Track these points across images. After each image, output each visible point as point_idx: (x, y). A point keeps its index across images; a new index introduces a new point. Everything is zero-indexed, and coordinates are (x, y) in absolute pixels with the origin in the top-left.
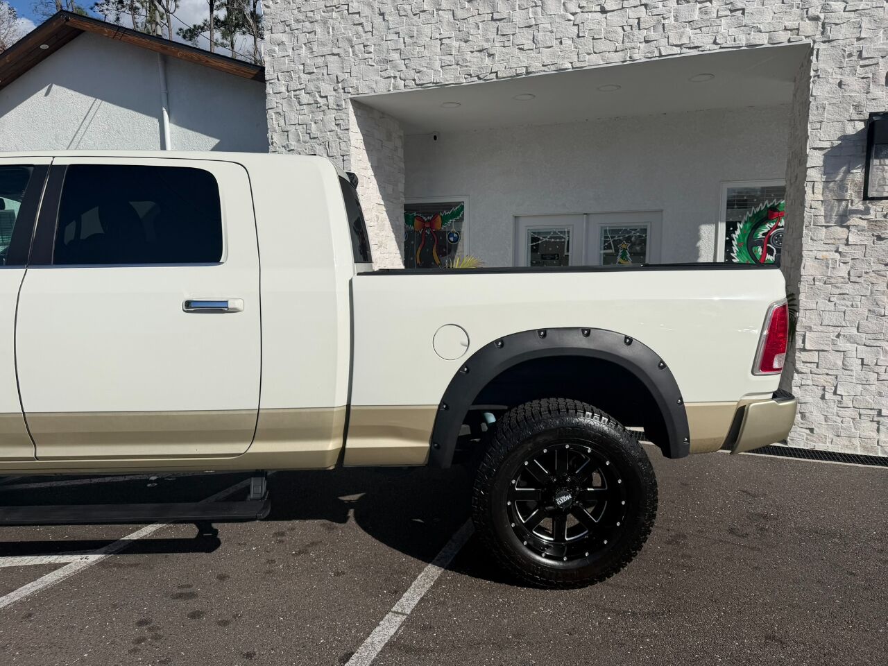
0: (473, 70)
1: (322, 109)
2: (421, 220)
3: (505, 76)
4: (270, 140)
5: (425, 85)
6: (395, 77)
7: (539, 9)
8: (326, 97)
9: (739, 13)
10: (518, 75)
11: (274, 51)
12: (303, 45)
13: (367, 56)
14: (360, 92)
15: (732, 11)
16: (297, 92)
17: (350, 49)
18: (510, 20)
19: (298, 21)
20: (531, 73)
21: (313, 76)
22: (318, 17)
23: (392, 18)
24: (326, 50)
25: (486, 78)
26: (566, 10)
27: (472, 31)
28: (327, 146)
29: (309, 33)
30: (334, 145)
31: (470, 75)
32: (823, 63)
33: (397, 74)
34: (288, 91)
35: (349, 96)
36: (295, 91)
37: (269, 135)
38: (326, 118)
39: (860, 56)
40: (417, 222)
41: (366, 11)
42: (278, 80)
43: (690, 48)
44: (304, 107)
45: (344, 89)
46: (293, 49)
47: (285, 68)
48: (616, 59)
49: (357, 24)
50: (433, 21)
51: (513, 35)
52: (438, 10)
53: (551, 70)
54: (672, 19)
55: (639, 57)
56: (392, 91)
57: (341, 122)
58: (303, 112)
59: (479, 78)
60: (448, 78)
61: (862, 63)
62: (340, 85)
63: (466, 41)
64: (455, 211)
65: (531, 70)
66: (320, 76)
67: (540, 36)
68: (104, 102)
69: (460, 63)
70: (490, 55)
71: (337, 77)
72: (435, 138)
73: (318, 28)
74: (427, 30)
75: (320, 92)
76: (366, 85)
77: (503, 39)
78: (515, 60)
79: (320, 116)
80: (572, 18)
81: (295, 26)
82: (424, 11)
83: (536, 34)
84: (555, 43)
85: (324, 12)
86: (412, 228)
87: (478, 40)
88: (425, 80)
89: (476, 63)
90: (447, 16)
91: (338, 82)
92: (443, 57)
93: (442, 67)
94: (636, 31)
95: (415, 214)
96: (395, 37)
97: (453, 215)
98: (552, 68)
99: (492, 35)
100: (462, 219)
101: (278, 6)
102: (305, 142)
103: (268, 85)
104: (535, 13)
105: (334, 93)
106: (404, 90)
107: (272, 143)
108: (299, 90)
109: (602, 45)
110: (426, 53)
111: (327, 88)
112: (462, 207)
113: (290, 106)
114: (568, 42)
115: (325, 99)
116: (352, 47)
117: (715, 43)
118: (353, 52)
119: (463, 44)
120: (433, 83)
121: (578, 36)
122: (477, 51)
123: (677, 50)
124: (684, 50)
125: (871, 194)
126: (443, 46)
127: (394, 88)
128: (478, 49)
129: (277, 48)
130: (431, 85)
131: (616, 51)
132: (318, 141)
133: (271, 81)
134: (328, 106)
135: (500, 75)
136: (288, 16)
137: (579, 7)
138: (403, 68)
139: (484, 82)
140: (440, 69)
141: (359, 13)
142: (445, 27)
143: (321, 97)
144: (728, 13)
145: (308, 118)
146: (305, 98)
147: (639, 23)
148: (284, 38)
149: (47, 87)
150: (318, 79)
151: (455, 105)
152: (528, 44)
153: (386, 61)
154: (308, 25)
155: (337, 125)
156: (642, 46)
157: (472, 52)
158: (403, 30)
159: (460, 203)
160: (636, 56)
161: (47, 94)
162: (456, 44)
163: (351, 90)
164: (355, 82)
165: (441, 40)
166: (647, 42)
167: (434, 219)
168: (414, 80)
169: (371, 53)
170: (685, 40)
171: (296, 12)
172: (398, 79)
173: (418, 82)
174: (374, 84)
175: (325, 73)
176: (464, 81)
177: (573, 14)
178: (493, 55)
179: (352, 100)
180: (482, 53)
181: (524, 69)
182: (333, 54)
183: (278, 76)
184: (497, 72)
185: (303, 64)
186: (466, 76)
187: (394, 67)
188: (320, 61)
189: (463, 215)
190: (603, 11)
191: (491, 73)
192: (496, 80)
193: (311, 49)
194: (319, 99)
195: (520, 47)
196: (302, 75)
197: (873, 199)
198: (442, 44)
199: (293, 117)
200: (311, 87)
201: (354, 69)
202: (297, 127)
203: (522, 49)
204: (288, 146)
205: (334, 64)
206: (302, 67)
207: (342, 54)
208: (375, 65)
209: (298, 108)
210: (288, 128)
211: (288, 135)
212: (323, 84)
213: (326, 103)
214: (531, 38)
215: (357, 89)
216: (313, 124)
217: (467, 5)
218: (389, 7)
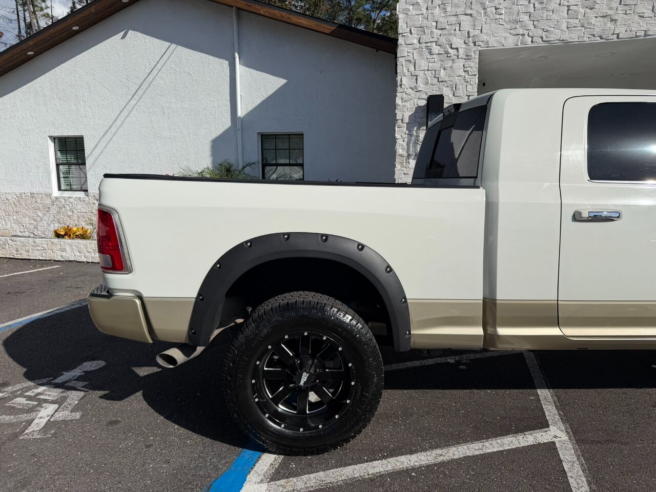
0: (597, 31)
1: (452, 58)
3: (625, 37)
4: (399, 83)
5: (552, 42)
6: (523, 35)
8: (457, 49)
10: (637, 36)
11: (409, 10)
12: (437, 6)
13: (498, 17)
14: (490, 46)
16: (429, 44)
17: (482, 11)
20: (649, 35)
21: (445, 32)
24: (460, 11)
25: (607, 38)
28: (454, 88)
30: (461, 87)
31: (594, 36)
33: (526, 32)
34: (420, 43)
35: (479, 48)
36: (426, 43)
37: (399, 78)
38: (455, 65)
42: (411, 33)
44: (435, 56)
45: (475, 43)
46: (427, 9)
47: (418, 24)
51: (635, 5)
56: (520, 46)
57: (469, 69)
58: (432, 60)
59: (601, 38)
60: (573, 37)
62: (471, 39)
63: (592, 9)
66: (452, 32)
69: (585, 25)
70: (612, 20)
71: (468, 32)
75: (451, 45)
76: (498, 41)
77: (625, 8)
78: (635, 25)
79: (449, 64)
87: (603, 8)
88: (553, 37)
89: (599, 26)
91: (469, 37)
92: (570, 20)
93: (567, 28)
99: (615, 5)
102: (433, 85)
103: (400, 37)
105: (464, 46)
106: (530, 45)
107: (401, 85)
108: (431, 42)
110: (555, 16)
111: (458, 42)
113: (421, 54)
115: (456, 50)
116: (484, 9)
118: (485, 13)
119: (588, 11)
120: (560, 40)
122: (600, 17)
126: (570, 12)
127: (522, 43)
128: (602, 15)
129: (411, 8)
130: (557, 42)
132: (446, 84)
133: (404, 35)
134: (458, 56)
135: (621, 36)
138: (532, 27)
139: (605, 41)
140: (566, 30)
143: (451, 48)
145: (437, 66)
146: (436, 49)
149: (123, 32)
150: (450, 34)
152: (648, 13)
153: (516, 22)
155: (465, 71)
157: (596, 17)
162: (582, 11)
163: (481, 43)
164: (484, 37)
165: (568, 6)
168: (542, 38)
169: (502, 14)
172: (526, 36)
173: (545, 39)
174: (503, 40)
175: (457, 30)
176: (588, 39)
178: (616, 20)
179: (480, 51)
180: (606, 19)
181: (643, 32)
182: (466, 14)
183: (411, 31)
184: (618, 35)
185: (437, 22)
186: (590, 36)
187: (524, 27)
188: (453, 20)
191: (613, 34)
192: (617, 40)
193: (445, 9)
194: (450, 50)
195: (641, 15)
196: (434, 30)
198: (568, 10)
199: (423, 64)
200: (443, 40)
201: (485, 27)
202: (426, 72)
203: (643, 17)
204: (416, 87)
205: (466, 22)
206: (434, 24)
207: (475, 15)
208: (505, 24)
209: (429, 57)
210: (417, 73)
211: (416, 79)
212: (455, 38)
213: (457, 53)
214: (651, 8)
215: (487, 43)
216: (442, 70)
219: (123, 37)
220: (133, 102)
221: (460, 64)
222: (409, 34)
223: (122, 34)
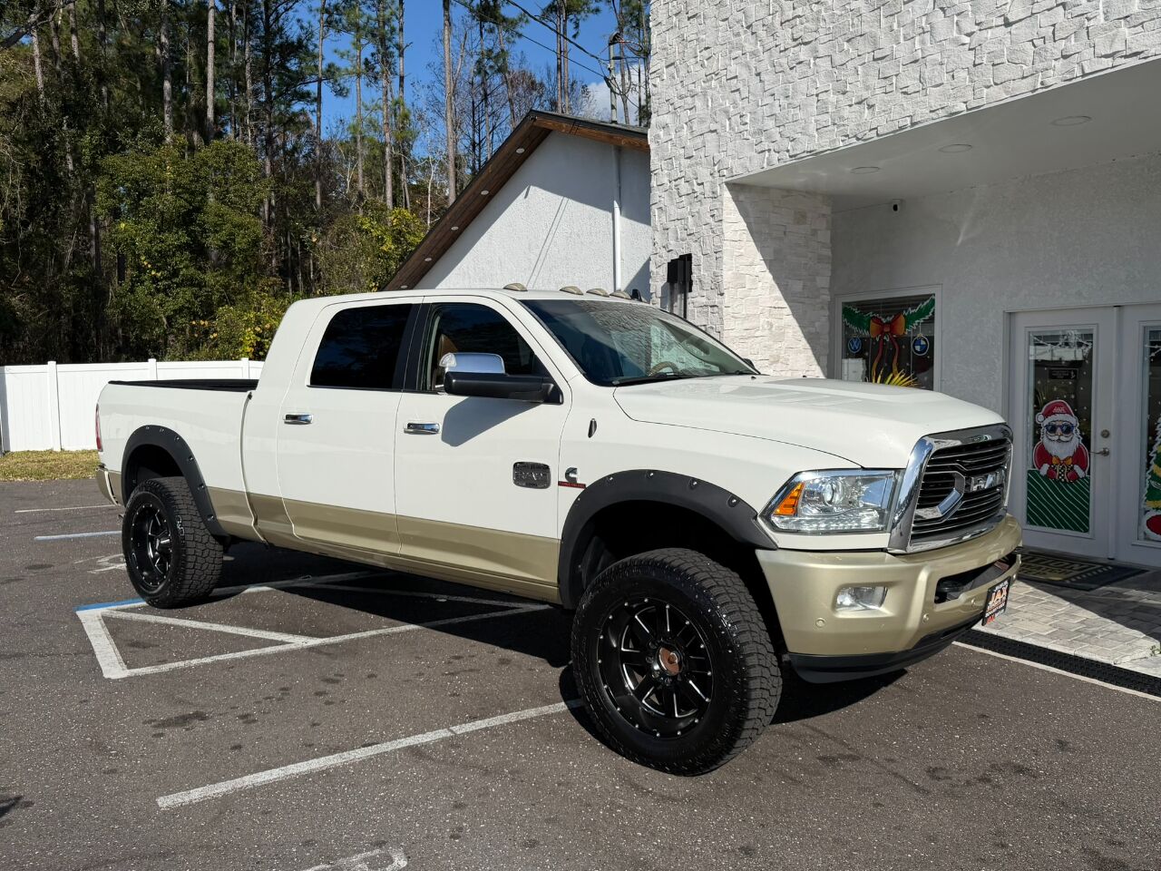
0: (851, 128)
1: (699, 199)
2: (878, 321)
3: (886, 131)
5: (798, 156)
6: (769, 150)
7: (927, 36)
8: (703, 183)
10: (901, 128)
11: (659, 136)
12: (685, 126)
13: (742, 128)
14: (735, 173)
16: (678, 182)
17: (728, 122)
18: (892, 57)
19: (681, 97)
20: (916, 123)
21: (692, 161)
22: (699, 90)
23: (768, 78)
24: (704, 128)
25: (865, 138)
26: (960, 31)
27: (851, 79)
28: (702, 243)
29: (690, 109)
30: (708, 241)
31: (847, 136)
33: (772, 146)
34: (670, 182)
35: (724, 179)
36: (675, 180)
38: (703, 209)
40: (873, 326)
41: (744, 74)
42: (661, 170)
43: (1126, 57)
44: (683, 198)
45: (719, 172)
46: (676, 131)
47: (667, 155)
48: (1023, 89)
49: (734, 91)
50: (810, 73)
51: (897, 75)
52: (816, 58)
53: (941, 116)
54: (1101, 17)
55: (1055, 81)
56: (766, 167)
57: (715, 212)
58: (681, 205)
59: (858, 139)
60: (822, 143)
62: (716, 168)
63: (844, 93)
64: (922, 307)
65: (917, 119)
66: (698, 159)
67: (927, 72)
68: (570, 201)
69: (836, 122)
70: (871, 107)
71: (713, 158)
72: (895, 208)
73: (698, 103)
74: (803, 86)
75: (697, 178)
76: (742, 165)
77: (884, 83)
78: (898, 108)
79: (696, 208)
80: (967, 40)
81: (678, 103)
82: (801, 63)
83: (923, 69)
84: (946, 78)
85: (704, 82)
86: (867, 334)
87: (857, 91)
88: (799, 149)
89: (853, 119)
90: (824, 64)
91: (714, 164)
92: (819, 117)
93: (817, 130)
94: (1049, 45)
95: (871, 314)
96: (771, 100)
97: (920, 314)
98: (942, 113)
99: (874, 81)
100: (932, 320)
101: (664, 83)
102: (683, 240)
103: (653, 177)
104: (923, 42)
105: (710, 178)
106: (778, 165)
108: (679, 178)
109: (1005, 73)
110: (801, 115)
111: (704, 173)
112: (933, 301)
113: (671, 198)
114: (961, 75)
115: (702, 186)
116: (729, 119)
118: (730, 125)
119: (841, 97)
120: (808, 152)
121: (975, 64)
122: (856, 104)
123: (1108, 62)
124: (1119, 61)
126: (819, 104)
127: (768, 164)
128: (857, 101)
129: (661, 133)
130: (805, 154)
131: (1023, 78)
132: (694, 238)
134: (704, 195)
135: (881, 131)
136: (672, 94)
137: (976, 24)
138: (778, 137)
139: (863, 143)
140: (815, 133)
141: (736, 77)
142: (823, 79)
143: (698, 184)
145: (686, 212)
146: (685, 188)
147: (1054, 32)
148: (669, 119)
149: (526, 189)
150: (697, 164)
151: (874, 170)
152: (913, 85)
153: (761, 131)
154: (689, 100)
155: (712, 216)
156: (1058, 64)
157: (850, 106)
158: (778, 90)
159: (931, 295)
160: (1049, 81)
161: (526, 197)
162: (832, 98)
163: (725, 172)
164: (730, 163)
165: (817, 95)
166: (1065, 57)
167: (894, 320)
168: (788, 151)
169: (746, 123)
170: (1119, 46)
171: (679, 87)
172: (772, 152)
173: (792, 153)
174: (749, 163)
175: (703, 156)
176: (841, 144)
177: (969, 35)
178: (873, 106)
179: (727, 184)
180: (862, 106)
181: (909, 119)
182: (711, 131)
183: (661, 165)
184: (876, 128)
185: (684, 148)
186: (844, 138)
187: (769, 138)
188: (699, 141)
189: (933, 313)
190: (1007, 24)
191: (871, 130)
192: (876, 138)
193: (691, 128)
194: (696, 188)
195: (904, 90)
196: (683, 161)
198: (818, 101)
199: (673, 211)
200: (690, 175)
201: (730, 145)
202: (676, 223)
203: (907, 93)
204: (667, 245)
205: (711, 143)
206: (682, 151)
207: (719, 130)
208: (750, 138)
209: (678, 200)
210: (668, 225)
211: (668, 234)
212: (700, 168)
213: (702, 191)
214: (918, 76)
215: (732, 170)
216: (690, 217)
217: (846, 46)
218: (765, 66)
220: (534, 277)
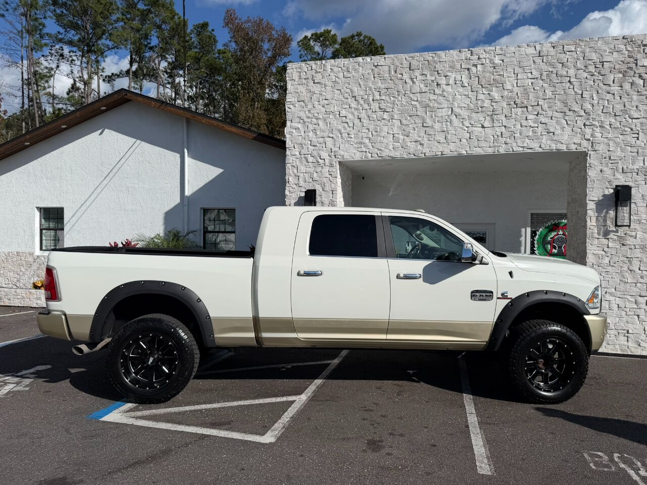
0: (412, 151)
1: (321, 165)
3: (429, 155)
4: (287, 180)
5: (383, 157)
6: (366, 152)
7: (449, 123)
8: (324, 159)
9: (552, 134)
10: (436, 155)
11: (293, 132)
12: (311, 131)
13: (349, 139)
14: (345, 158)
15: (548, 133)
16: (306, 156)
17: (340, 135)
18: (432, 127)
19: (308, 118)
20: (444, 155)
21: (316, 148)
22: (321, 117)
23: (365, 121)
24: (325, 134)
26: (463, 125)
27: (411, 131)
28: (323, 185)
29: (315, 124)
30: (327, 185)
31: (410, 154)
32: (592, 160)
33: (367, 150)
34: (300, 155)
35: (338, 160)
36: (304, 154)
37: (287, 177)
38: (323, 171)
39: (610, 158)
41: (350, 116)
43: (528, 149)
44: (310, 164)
45: (335, 156)
46: (304, 132)
47: (299, 142)
48: (490, 151)
49: (344, 123)
50: (389, 124)
51: (434, 135)
52: (392, 119)
53: (455, 154)
54: (519, 134)
55: (502, 151)
56: (364, 159)
57: (332, 173)
58: (309, 166)
59: (414, 155)
60: (397, 154)
61: (611, 162)
62: (333, 153)
63: (408, 136)
65: (444, 153)
66: (321, 148)
67: (449, 137)
69: (404, 147)
70: (421, 144)
71: (331, 149)
72: (363, 178)
73: (321, 123)
74: (385, 129)
75: (320, 156)
76: (350, 155)
77: (428, 136)
78: (435, 147)
79: (319, 169)
80: (466, 129)
81: (306, 120)
82: (384, 119)
83: (447, 135)
84: (457, 141)
85: (324, 114)
87: (414, 136)
88: (384, 154)
89: (412, 147)
90: (397, 123)
91: (331, 152)
92: (394, 143)
93: (393, 148)
94: (500, 138)
96: (367, 131)
98: (455, 153)
99: (422, 134)
101: (296, 108)
102: (309, 183)
103: (287, 150)
104: (447, 125)
105: (329, 158)
106: (371, 159)
107: (288, 182)
108: (307, 154)
109: (483, 144)
110: (385, 141)
111: (325, 155)
113: (301, 162)
114: (464, 141)
115: (323, 160)
116: (341, 134)
117: (540, 147)
118: (341, 137)
119: (405, 137)
120: (389, 156)
121: (470, 138)
123: (521, 149)
124: (525, 149)
125: (619, 224)
126: (394, 138)
127: (365, 157)
128: (414, 141)
129: (294, 131)
130: (387, 157)
131: (490, 147)
132: (317, 183)
133: (289, 149)
134: (325, 164)
135: (426, 154)
136: (302, 114)
137: (470, 124)
138: (371, 147)
139: (417, 157)
141: (346, 117)
142: (396, 128)
143: (320, 159)
144: (546, 133)
145: (312, 170)
146: (310, 159)
147: (502, 134)
148: (299, 126)
150: (320, 150)
152: (443, 140)
153: (361, 143)
154: (314, 120)
155: (330, 174)
156: (504, 146)
157: (411, 142)
158: (371, 127)
160: (501, 150)
162: (402, 137)
163: (339, 157)
164: (342, 153)
165: (393, 134)
166: (506, 144)
168: (377, 154)
169: (352, 138)
170: (525, 145)
171: (307, 113)
172: (368, 153)
173: (379, 155)
174: (352, 154)
175: (324, 147)
176: (406, 156)
177: (467, 127)
178: (423, 144)
179: (339, 162)
180: (417, 143)
181: (440, 153)
182: (329, 137)
183: (294, 146)
184: (425, 153)
185: (311, 141)
186: (407, 154)
187: (366, 147)
188: (321, 140)
190: (483, 127)
191: (422, 153)
192: (424, 157)
193: (316, 133)
194: (320, 160)
195: (438, 141)
196: (310, 147)
197: (620, 226)
198: (393, 137)
199: (303, 169)
200: (315, 153)
201: (341, 145)
202: (305, 174)
203: (439, 143)
204: (298, 184)
205: (329, 142)
206: (309, 142)
207: (335, 137)
208: (354, 144)
209: (306, 164)
210: (299, 174)
211: (299, 178)
212: (322, 152)
213: (324, 162)
214: (444, 137)
215: (343, 156)
216: (315, 173)
217: (409, 118)
218: (363, 115)
219: (101, 134)
221: (326, 169)
222: (293, 148)
223: (100, 131)
